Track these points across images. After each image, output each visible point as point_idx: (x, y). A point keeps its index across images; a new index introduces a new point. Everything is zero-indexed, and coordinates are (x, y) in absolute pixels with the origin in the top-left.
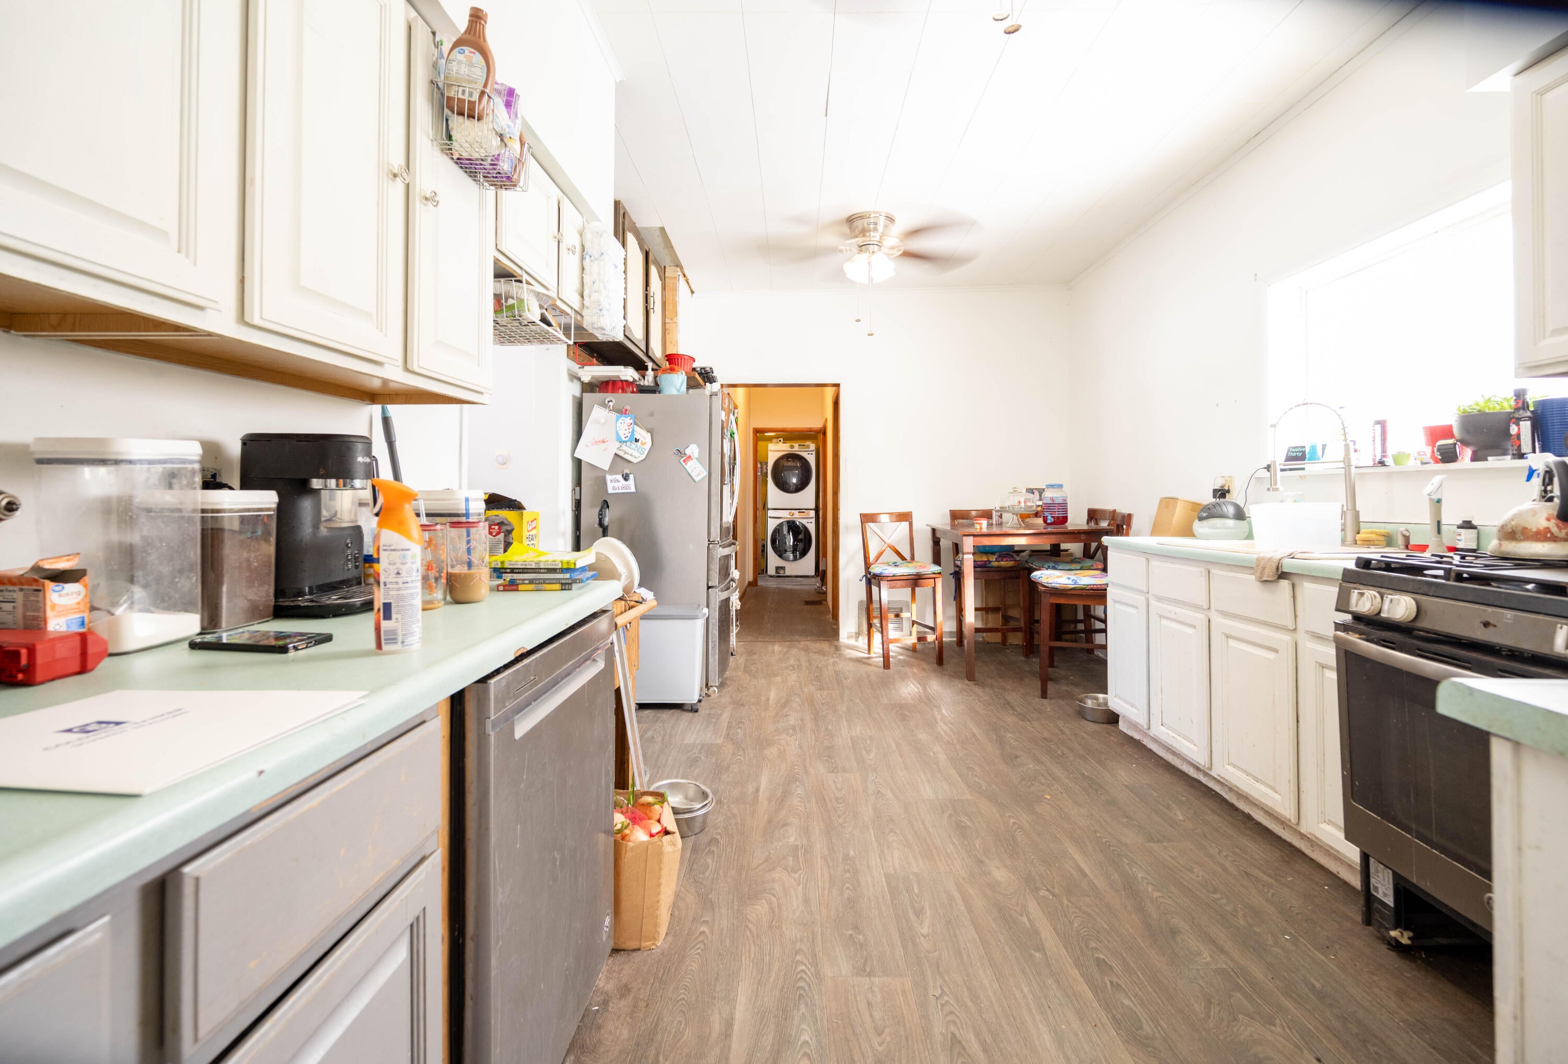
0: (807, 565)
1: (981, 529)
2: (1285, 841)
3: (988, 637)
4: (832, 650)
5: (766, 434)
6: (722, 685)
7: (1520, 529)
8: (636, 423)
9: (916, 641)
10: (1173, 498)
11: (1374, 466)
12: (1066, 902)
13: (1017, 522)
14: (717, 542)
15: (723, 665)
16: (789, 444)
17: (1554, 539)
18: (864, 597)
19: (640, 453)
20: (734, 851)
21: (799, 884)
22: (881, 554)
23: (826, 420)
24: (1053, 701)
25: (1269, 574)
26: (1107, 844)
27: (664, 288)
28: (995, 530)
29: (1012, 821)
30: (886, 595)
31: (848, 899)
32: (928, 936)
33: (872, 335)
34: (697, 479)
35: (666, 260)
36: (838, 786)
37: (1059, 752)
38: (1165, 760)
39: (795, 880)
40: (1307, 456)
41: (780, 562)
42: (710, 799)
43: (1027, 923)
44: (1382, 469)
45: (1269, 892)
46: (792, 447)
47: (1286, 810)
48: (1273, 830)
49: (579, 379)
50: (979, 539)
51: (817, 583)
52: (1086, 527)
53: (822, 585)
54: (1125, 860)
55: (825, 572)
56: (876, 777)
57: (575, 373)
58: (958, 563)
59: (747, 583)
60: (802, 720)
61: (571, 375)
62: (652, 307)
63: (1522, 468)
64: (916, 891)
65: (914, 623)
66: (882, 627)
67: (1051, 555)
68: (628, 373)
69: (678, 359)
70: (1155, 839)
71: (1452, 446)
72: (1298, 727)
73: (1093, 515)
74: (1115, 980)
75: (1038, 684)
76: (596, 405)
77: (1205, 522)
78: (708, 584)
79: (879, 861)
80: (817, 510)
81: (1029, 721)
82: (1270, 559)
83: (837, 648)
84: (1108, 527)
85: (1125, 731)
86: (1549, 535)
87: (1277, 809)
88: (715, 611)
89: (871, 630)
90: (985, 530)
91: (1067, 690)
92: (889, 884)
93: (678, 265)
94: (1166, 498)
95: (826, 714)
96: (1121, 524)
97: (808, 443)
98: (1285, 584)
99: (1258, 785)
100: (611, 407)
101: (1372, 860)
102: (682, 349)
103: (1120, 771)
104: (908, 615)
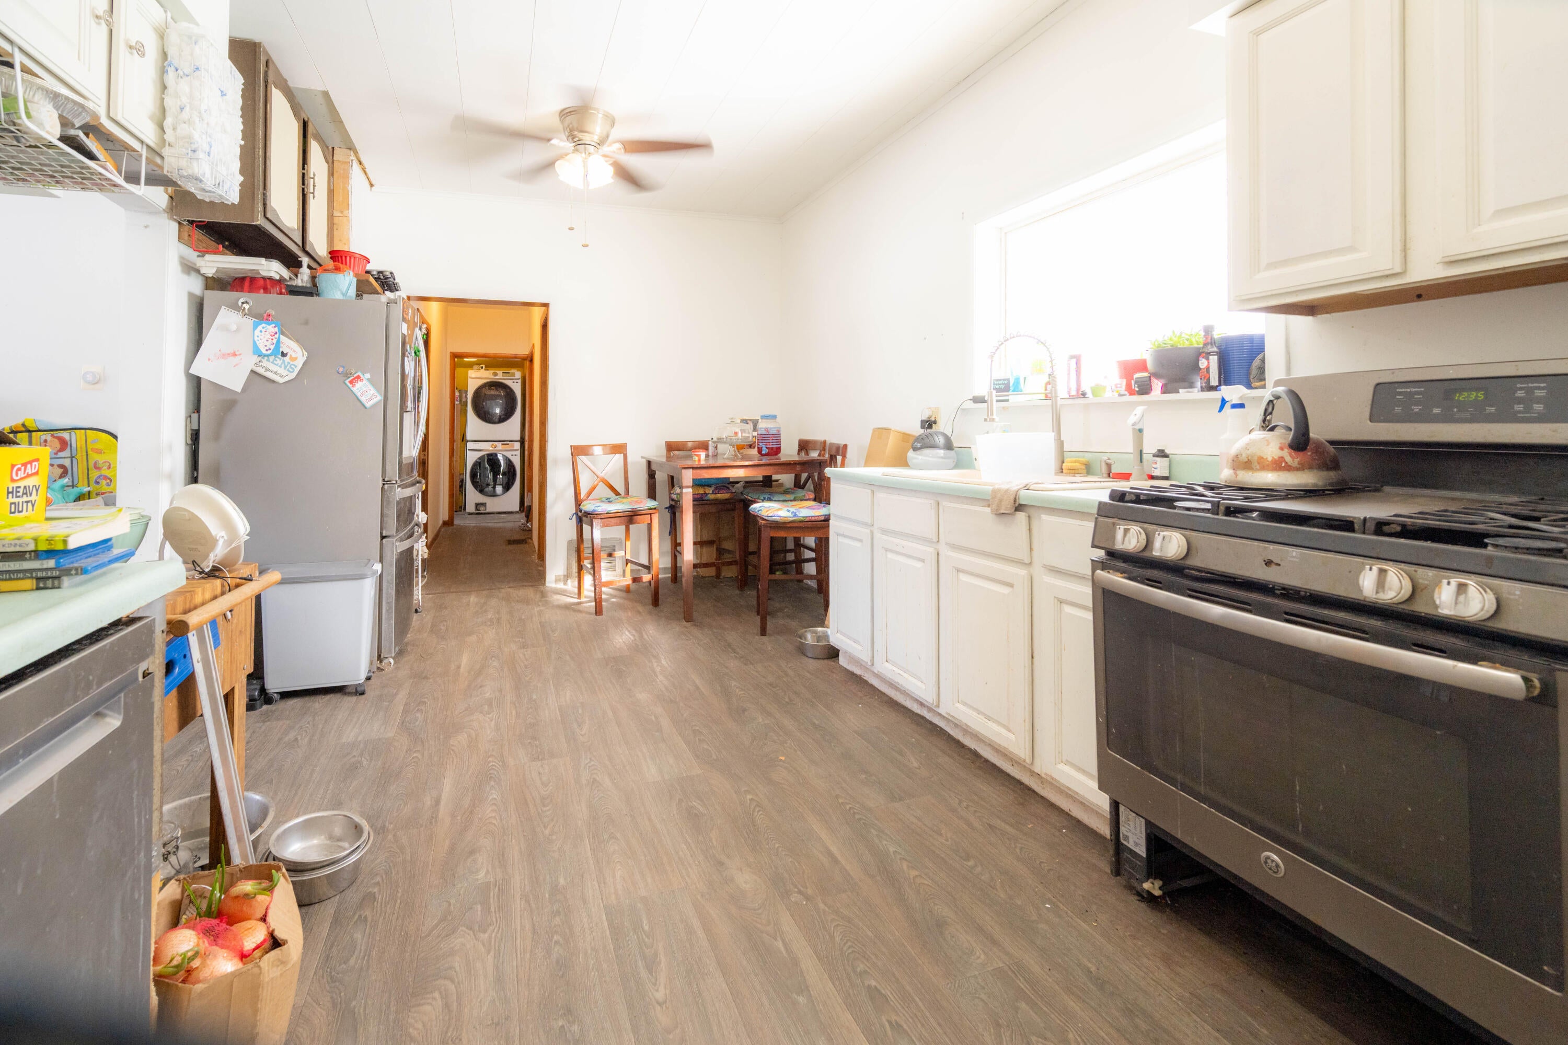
0: (510, 500)
1: (699, 461)
2: (1013, 778)
3: (702, 572)
4: (538, 596)
5: (466, 359)
6: (400, 654)
7: (1256, 458)
8: (282, 333)
9: (630, 582)
10: (885, 429)
11: (1071, 397)
12: (822, 906)
13: (733, 453)
14: (394, 482)
15: (402, 626)
16: (492, 371)
17: (1288, 468)
18: (574, 536)
19: (288, 370)
20: (396, 912)
21: (489, 952)
22: (593, 488)
23: (533, 345)
24: (773, 638)
25: (1007, 507)
26: (852, 811)
27: (331, 173)
28: (711, 462)
29: (749, 797)
30: (598, 533)
31: (558, 962)
32: (665, 1002)
33: (587, 246)
34: (368, 405)
35: (334, 140)
36: (544, 779)
37: (787, 700)
38: (887, 696)
39: (484, 945)
40: (1012, 389)
41: (481, 498)
42: (365, 835)
43: (782, 949)
44: (1082, 401)
45: (1016, 847)
46: (496, 374)
47: (1021, 750)
48: (1001, 767)
49: (198, 271)
50: (698, 471)
51: (521, 519)
52: (796, 458)
53: (527, 522)
54: (873, 831)
55: (530, 508)
56: (590, 759)
57: (191, 262)
58: (674, 497)
59: (441, 522)
60: (500, 690)
61: (187, 265)
62: (312, 191)
63: (1213, 400)
64: (646, 928)
65: (627, 561)
66: (593, 568)
67: (765, 486)
68: (273, 268)
69: (346, 257)
70: (897, 796)
71: (1148, 379)
72: (1032, 663)
73: (804, 446)
74: (894, 1018)
75: (758, 619)
76: (223, 307)
77: (918, 452)
78: (381, 533)
79: (597, 887)
80: (522, 441)
81: (751, 663)
82: (1007, 491)
83: (543, 595)
84: (819, 458)
85: (845, 666)
86: (1283, 465)
87: (1011, 749)
88: (391, 565)
89: (582, 572)
90: (703, 462)
91: (783, 625)
92: (611, 925)
93: (351, 148)
94: (879, 429)
95: (531, 679)
96: (836, 454)
97: (513, 371)
98: (1021, 516)
99: (990, 724)
100: (246, 311)
101: (1122, 808)
102: (355, 244)
103: (848, 714)
104: (622, 553)
